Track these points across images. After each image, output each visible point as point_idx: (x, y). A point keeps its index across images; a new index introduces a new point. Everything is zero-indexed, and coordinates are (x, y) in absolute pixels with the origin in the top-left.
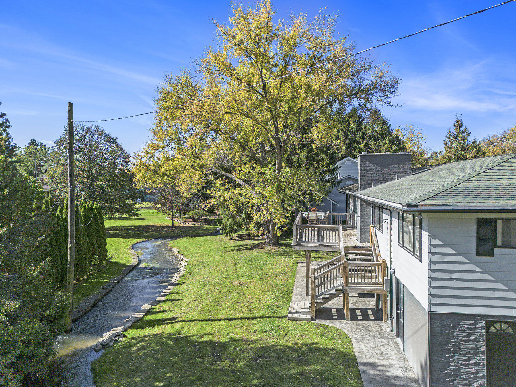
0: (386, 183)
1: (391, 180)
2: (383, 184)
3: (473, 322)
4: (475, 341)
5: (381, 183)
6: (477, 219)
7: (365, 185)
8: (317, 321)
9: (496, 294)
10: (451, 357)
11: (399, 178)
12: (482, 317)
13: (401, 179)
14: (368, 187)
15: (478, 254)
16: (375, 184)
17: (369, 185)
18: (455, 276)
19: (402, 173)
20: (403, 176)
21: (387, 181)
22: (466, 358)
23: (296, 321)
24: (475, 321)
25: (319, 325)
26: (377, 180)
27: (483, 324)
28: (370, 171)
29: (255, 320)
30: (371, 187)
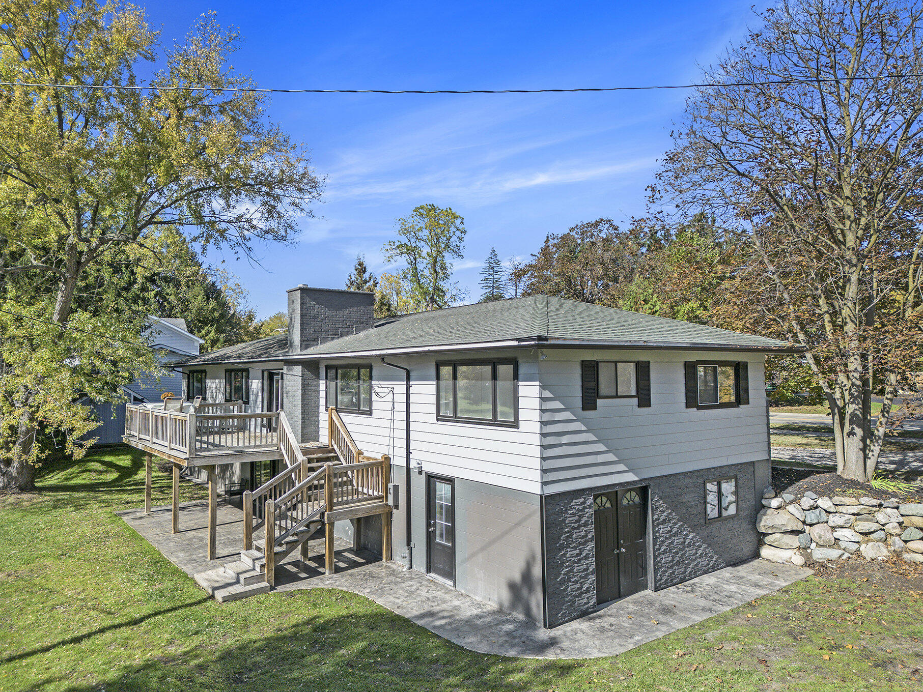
0: (341, 339)
1: (347, 333)
2: (335, 341)
3: (582, 500)
4: (584, 526)
5: (333, 339)
6: (583, 361)
7: (307, 341)
8: (280, 589)
9: (601, 458)
10: (564, 555)
11: (358, 331)
12: (591, 490)
13: (361, 334)
14: (313, 345)
15: (584, 409)
16: (324, 340)
17: (314, 341)
18: (565, 439)
19: (363, 323)
20: (364, 329)
21: (341, 336)
22: (577, 552)
23: (240, 599)
24: (584, 498)
25: (291, 594)
26: (327, 332)
27: (591, 500)
28: (315, 317)
29: (143, 623)
30: (317, 344)
